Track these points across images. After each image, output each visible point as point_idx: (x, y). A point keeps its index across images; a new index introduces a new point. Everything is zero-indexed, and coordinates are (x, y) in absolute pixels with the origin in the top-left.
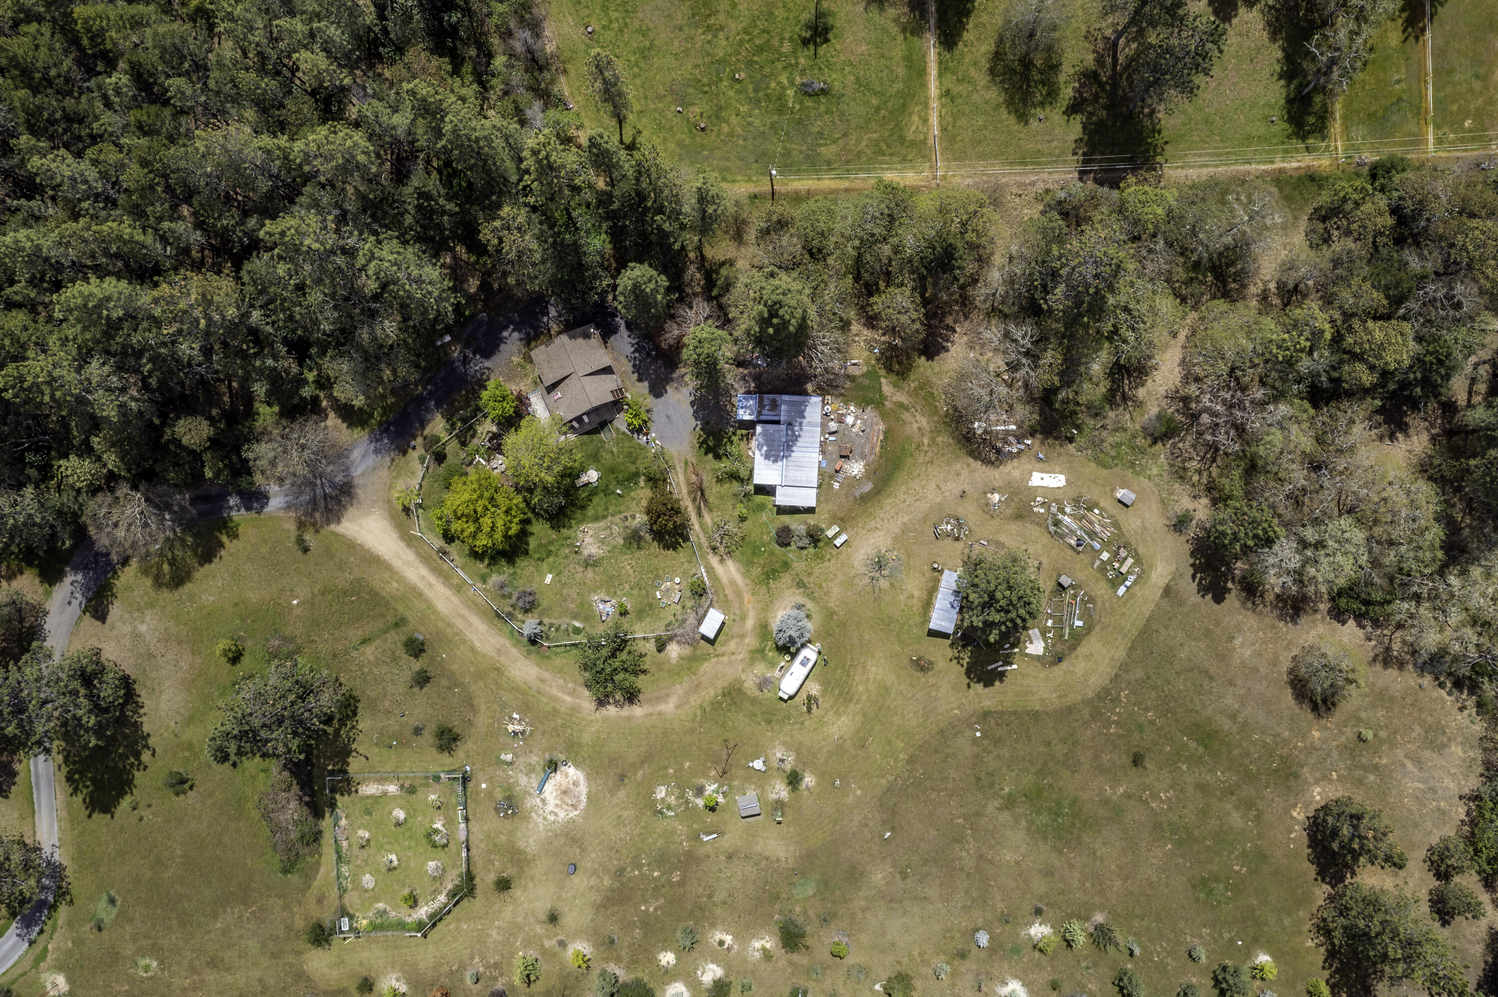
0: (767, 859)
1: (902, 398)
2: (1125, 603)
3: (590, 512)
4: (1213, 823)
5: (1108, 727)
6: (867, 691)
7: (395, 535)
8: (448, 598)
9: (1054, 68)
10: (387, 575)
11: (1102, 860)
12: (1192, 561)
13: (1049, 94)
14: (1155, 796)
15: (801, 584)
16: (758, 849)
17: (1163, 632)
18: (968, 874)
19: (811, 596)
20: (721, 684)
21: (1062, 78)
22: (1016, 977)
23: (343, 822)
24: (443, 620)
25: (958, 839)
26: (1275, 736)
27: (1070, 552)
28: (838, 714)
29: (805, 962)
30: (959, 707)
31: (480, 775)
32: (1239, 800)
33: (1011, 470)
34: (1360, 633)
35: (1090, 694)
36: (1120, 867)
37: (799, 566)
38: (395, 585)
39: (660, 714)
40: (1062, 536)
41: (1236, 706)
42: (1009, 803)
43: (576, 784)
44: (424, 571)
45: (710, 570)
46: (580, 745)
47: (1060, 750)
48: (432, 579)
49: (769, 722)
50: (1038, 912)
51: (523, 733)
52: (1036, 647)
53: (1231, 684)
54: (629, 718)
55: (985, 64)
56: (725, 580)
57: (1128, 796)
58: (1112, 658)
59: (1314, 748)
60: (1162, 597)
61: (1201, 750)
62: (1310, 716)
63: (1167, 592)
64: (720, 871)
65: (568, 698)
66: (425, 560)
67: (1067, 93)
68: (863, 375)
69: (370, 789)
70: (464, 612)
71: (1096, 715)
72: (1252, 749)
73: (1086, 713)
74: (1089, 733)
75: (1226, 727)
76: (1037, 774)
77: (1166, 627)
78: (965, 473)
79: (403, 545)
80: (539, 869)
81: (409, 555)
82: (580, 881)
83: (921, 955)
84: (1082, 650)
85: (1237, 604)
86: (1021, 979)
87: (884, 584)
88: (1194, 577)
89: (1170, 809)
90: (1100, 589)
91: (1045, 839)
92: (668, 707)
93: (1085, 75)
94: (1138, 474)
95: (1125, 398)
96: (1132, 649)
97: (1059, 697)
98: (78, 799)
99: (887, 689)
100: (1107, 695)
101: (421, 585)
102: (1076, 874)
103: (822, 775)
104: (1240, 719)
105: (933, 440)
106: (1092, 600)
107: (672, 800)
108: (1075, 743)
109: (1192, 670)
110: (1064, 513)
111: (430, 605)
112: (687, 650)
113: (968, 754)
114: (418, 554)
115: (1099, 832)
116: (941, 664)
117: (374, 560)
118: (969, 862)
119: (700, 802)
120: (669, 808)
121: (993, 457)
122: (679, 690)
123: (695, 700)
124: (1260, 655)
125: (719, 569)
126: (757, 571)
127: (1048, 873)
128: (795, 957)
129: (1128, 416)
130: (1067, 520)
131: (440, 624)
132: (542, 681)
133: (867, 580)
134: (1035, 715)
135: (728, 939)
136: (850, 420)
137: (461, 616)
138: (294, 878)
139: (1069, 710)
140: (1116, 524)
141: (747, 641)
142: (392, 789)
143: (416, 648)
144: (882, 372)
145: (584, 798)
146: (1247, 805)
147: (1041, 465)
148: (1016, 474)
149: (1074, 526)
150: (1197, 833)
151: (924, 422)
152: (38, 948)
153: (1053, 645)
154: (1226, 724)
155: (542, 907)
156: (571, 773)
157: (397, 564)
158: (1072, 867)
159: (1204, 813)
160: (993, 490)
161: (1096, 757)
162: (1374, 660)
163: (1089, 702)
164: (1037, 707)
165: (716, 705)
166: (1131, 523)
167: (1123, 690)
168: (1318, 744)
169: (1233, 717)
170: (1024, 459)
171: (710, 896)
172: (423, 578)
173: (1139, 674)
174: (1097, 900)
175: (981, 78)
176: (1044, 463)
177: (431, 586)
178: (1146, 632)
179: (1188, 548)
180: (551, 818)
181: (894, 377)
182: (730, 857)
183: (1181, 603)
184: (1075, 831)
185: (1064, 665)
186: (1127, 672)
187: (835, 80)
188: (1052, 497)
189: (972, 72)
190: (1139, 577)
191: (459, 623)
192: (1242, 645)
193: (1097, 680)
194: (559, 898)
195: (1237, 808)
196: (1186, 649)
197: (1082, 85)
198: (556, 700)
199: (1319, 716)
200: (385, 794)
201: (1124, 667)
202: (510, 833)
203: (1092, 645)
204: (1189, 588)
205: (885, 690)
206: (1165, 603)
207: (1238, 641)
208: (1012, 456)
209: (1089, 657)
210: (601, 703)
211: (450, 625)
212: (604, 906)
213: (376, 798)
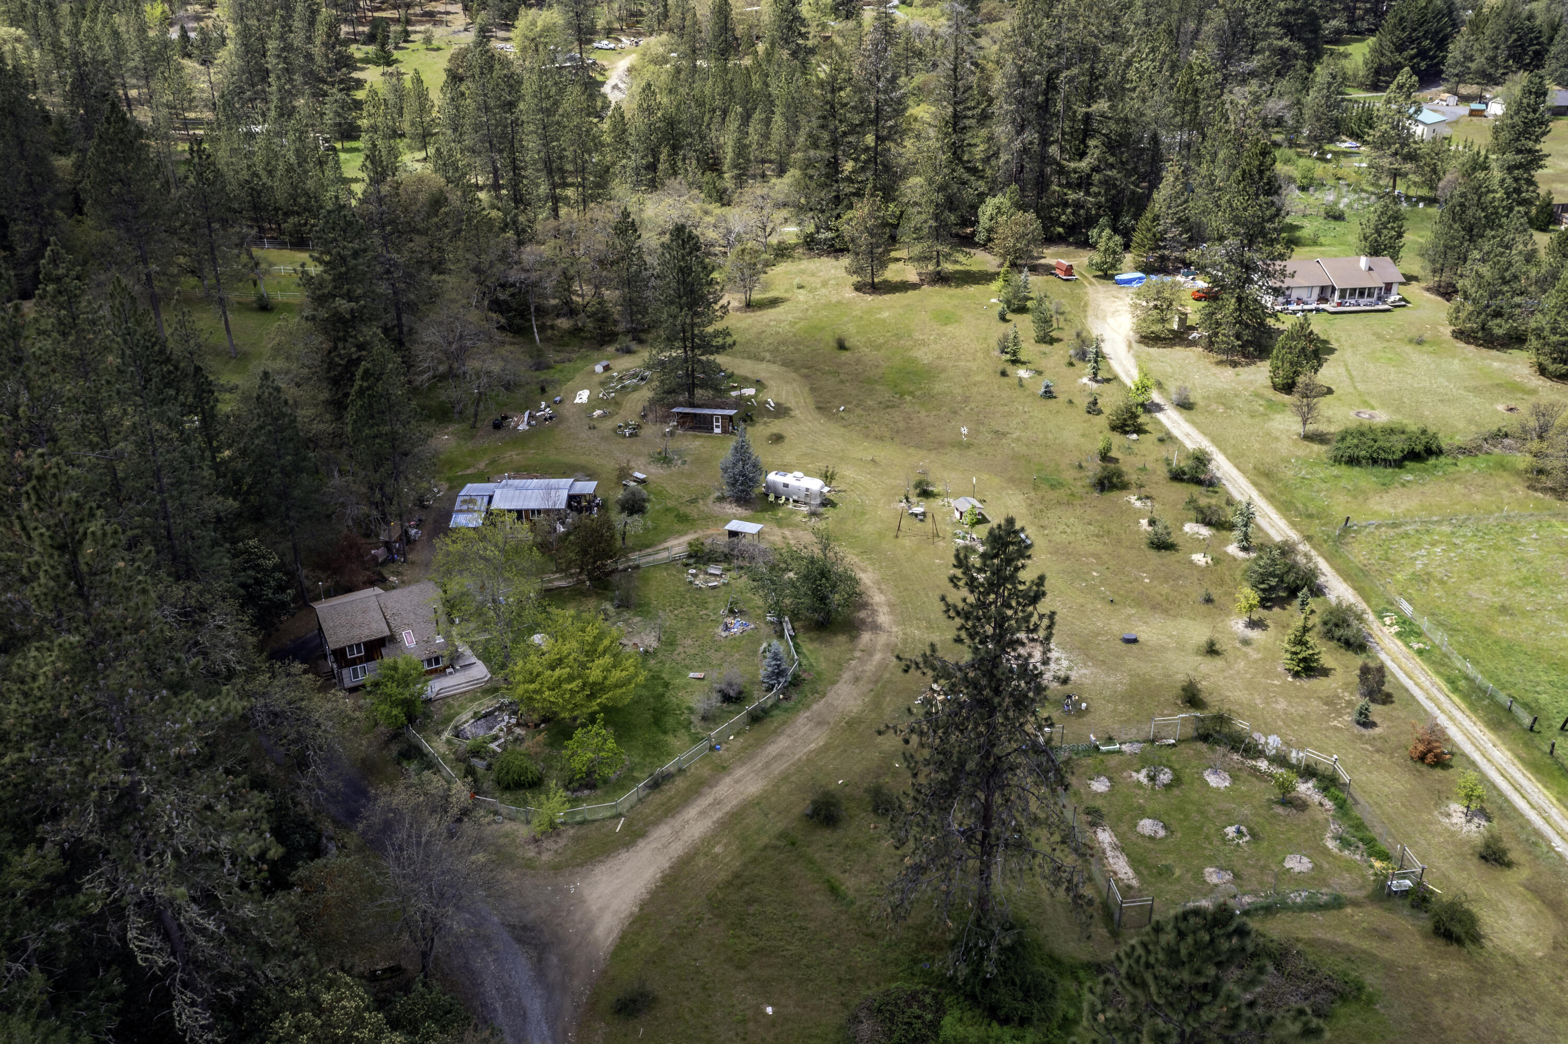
7: (624, 855)
8: (737, 781)
10: (701, 862)
24: (776, 786)
38: (718, 849)
39: (877, 580)
44: (692, 812)
48: (704, 802)
54: (890, 603)
65: (878, 657)
66: (670, 811)
70: (759, 763)
79: (641, 844)
80: (1149, 671)
81: (663, 832)
82: (1144, 633)
92: (866, 574)
101: (717, 815)
111: (754, 803)
114: (657, 823)
131: (784, 789)
132: (857, 680)
137: (767, 765)
157: (677, 849)
172: (703, 813)
177: (717, 803)
191: (778, 769)
198: (882, 667)
200: (1119, 847)
210: (876, 628)
211: (785, 777)
212: (1166, 611)
213: (1135, 862)
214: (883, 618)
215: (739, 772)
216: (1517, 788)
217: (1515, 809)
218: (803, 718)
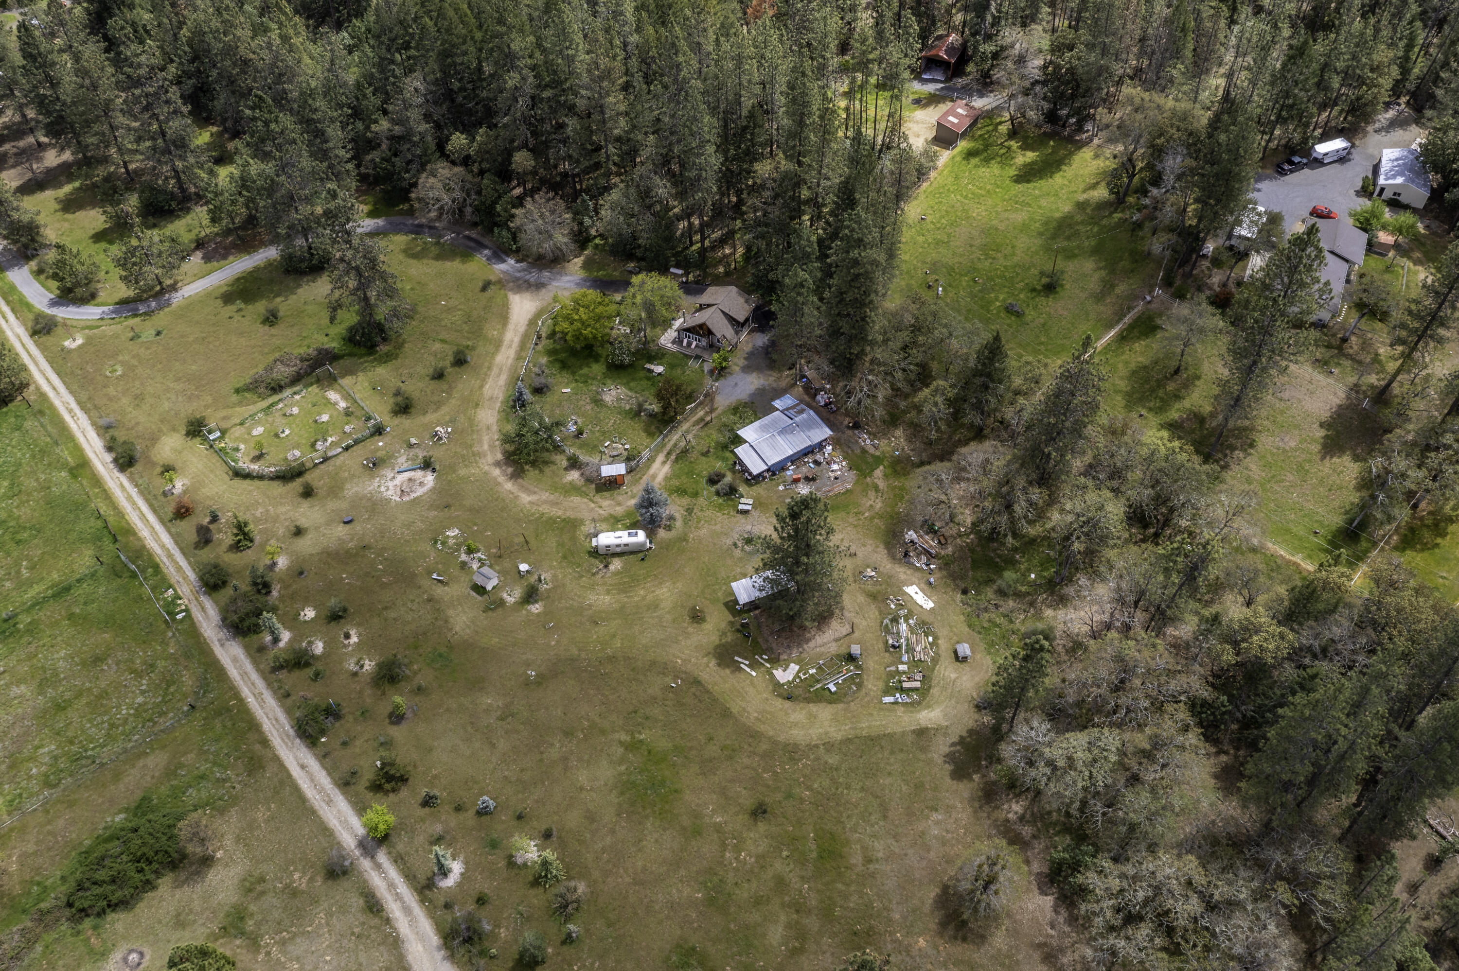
0: (446, 621)
1: (881, 484)
2: (881, 709)
3: (632, 384)
4: (755, 917)
5: (765, 770)
6: (644, 598)
7: (530, 317)
8: (508, 357)
9: (1178, 397)
10: (499, 326)
11: (640, 850)
12: (965, 734)
13: (1160, 408)
14: (737, 849)
15: (689, 511)
16: (451, 612)
17: (886, 754)
18: (541, 760)
19: (686, 522)
20: (570, 514)
21: (1177, 405)
22: (466, 863)
23: (297, 397)
24: (491, 364)
25: (568, 733)
26: (885, 908)
27: (881, 645)
28: (608, 592)
29: (368, 701)
30: (684, 661)
31: (387, 439)
32: (797, 922)
33: (901, 572)
34: (1049, 914)
35: (782, 738)
36: (644, 869)
37: (701, 501)
38: (495, 333)
39: (517, 497)
40: (888, 631)
41: (880, 855)
42: (632, 746)
43: (421, 484)
44: (517, 340)
45: (652, 460)
46: (454, 471)
47: (713, 750)
48: (515, 346)
49: (565, 557)
50: (547, 835)
51: (440, 439)
52: (785, 675)
53: (896, 837)
54: (499, 484)
55: (1133, 366)
56: (652, 471)
57: (718, 829)
58: (827, 733)
59: (908, 952)
60: (914, 731)
61: (814, 855)
62: (933, 926)
63: (921, 732)
64: (413, 601)
65: (486, 447)
66: (525, 337)
67: (1174, 414)
68: (873, 456)
69: (333, 395)
70: (505, 370)
71: (766, 755)
72: (855, 898)
73: (764, 746)
74: (746, 761)
75: (853, 861)
76: (676, 747)
77: (892, 753)
78: (869, 548)
79: (527, 323)
80: (333, 505)
81: (522, 329)
82: (341, 531)
83: (435, 777)
84: (813, 708)
85: (966, 794)
86: (467, 869)
87: (737, 553)
88: (953, 744)
89: (736, 870)
90: (873, 685)
91: (622, 793)
92: (525, 498)
93: (1196, 415)
94: (989, 653)
95: (1032, 604)
96: (849, 741)
97: (757, 719)
98: (226, 288)
99: (657, 607)
100: (792, 751)
101: (506, 343)
102: (608, 840)
103: (546, 613)
104: (871, 867)
105: (872, 518)
106: (860, 686)
107: (451, 542)
108: (730, 758)
109: (877, 797)
110: (906, 621)
111: (494, 353)
112: (581, 482)
113: (650, 691)
114: (526, 331)
115: (665, 830)
116: (708, 626)
117: (504, 318)
118: (553, 754)
119: (464, 557)
120: (444, 543)
121: (899, 555)
122: (545, 496)
123: (545, 508)
124: (944, 844)
125: (657, 465)
126: (676, 483)
127: (591, 817)
128: (368, 691)
129: (1022, 617)
130: (904, 626)
131: (487, 364)
132: (488, 428)
133: (729, 542)
134: (726, 714)
135: (354, 639)
136: (835, 467)
137: (501, 369)
138: (235, 398)
139: (755, 735)
140: (935, 660)
141: (618, 508)
142: (343, 404)
143: (460, 361)
144: (886, 463)
145: (413, 496)
146: (801, 935)
147: (925, 587)
148: (902, 577)
149: (904, 634)
150: (732, 909)
151: (879, 505)
152: (101, 323)
153: (796, 687)
154: (856, 859)
155: (303, 522)
156: (429, 479)
157: (511, 327)
158: (613, 832)
159: (758, 902)
160: (875, 569)
161: (732, 781)
162: (1040, 946)
163: (775, 743)
164: (735, 711)
165: (552, 521)
166: (947, 671)
167: (808, 758)
168: (914, 952)
169: (869, 860)
170: (918, 574)
171: (386, 608)
172: (512, 341)
173: (833, 760)
174: (596, 874)
175: (1122, 370)
176: (929, 587)
177: (510, 346)
178: (873, 741)
179: (971, 724)
180: (383, 489)
181: (889, 471)
182: (429, 600)
183: (924, 749)
184: (648, 811)
185: (788, 704)
186: (827, 751)
187: (1030, 314)
188: (910, 609)
189: (1120, 365)
190: (912, 704)
191: (495, 371)
192: (937, 823)
193: (798, 735)
194: (317, 528)
195: (788, 926)
196: (888, 781)
197: (1188, 419)
198: (480, 441)
199: (941, 934)
200: (336, 404)
201: (829, 746)
202: (353, 476)
203: (824, 712)
204: (942, 747)
205: (655, 606)
206: (910, 738)
207: (935, 816)
208: (911, 565)
209: (812, 717)
210: (497, 464)
211: (489, 368)
212: (329, 554)
213: (328, 402)
214: (496, 472)
215: (510, 361)
216: (143, 517)
217: (147, 501)
218: (501, 397)
